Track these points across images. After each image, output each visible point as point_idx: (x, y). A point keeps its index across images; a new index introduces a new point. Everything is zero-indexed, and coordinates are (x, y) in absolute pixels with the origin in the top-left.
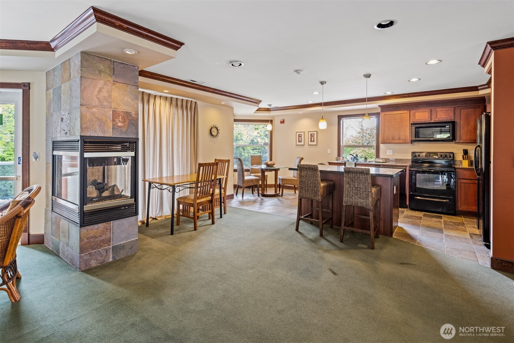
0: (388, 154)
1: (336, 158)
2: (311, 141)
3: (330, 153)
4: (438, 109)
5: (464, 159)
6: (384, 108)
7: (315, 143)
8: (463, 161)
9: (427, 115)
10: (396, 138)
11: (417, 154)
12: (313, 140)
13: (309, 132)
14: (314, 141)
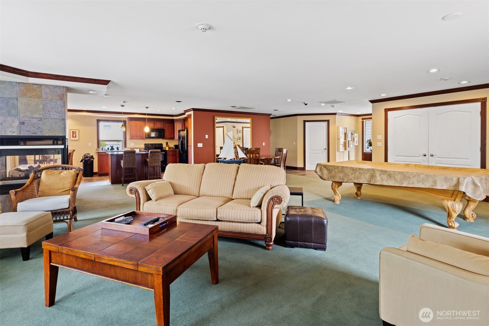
0: (131, 145)
1: (96, 149)
2: (73, 137)
3: (91, 146)
4: (157, 123)
5: (166, 146)
6: (131, 119)
7: (77, 138)
8: (166, 147)
9: (153, 125)
10: (138, 136)
11: (147, 145)
12: (74, 136)
13: (71, 130)
14: (76, 137)
